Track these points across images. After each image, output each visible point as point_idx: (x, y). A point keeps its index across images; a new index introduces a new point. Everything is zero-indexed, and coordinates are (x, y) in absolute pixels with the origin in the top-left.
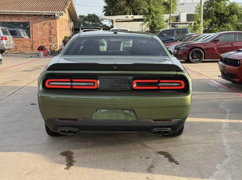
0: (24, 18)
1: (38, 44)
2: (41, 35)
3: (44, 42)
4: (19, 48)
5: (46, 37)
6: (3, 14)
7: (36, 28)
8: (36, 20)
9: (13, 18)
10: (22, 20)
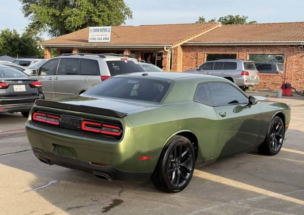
0: (279, 49)
1: (291, 80)
2: (296, 70)
3: (299, 79)
4: (268, 85)
5: (302, 73)
6: (255, 46)
7: (292, 61)
8: (293, 52)
9: (266, 50)
10: (275, 51)
